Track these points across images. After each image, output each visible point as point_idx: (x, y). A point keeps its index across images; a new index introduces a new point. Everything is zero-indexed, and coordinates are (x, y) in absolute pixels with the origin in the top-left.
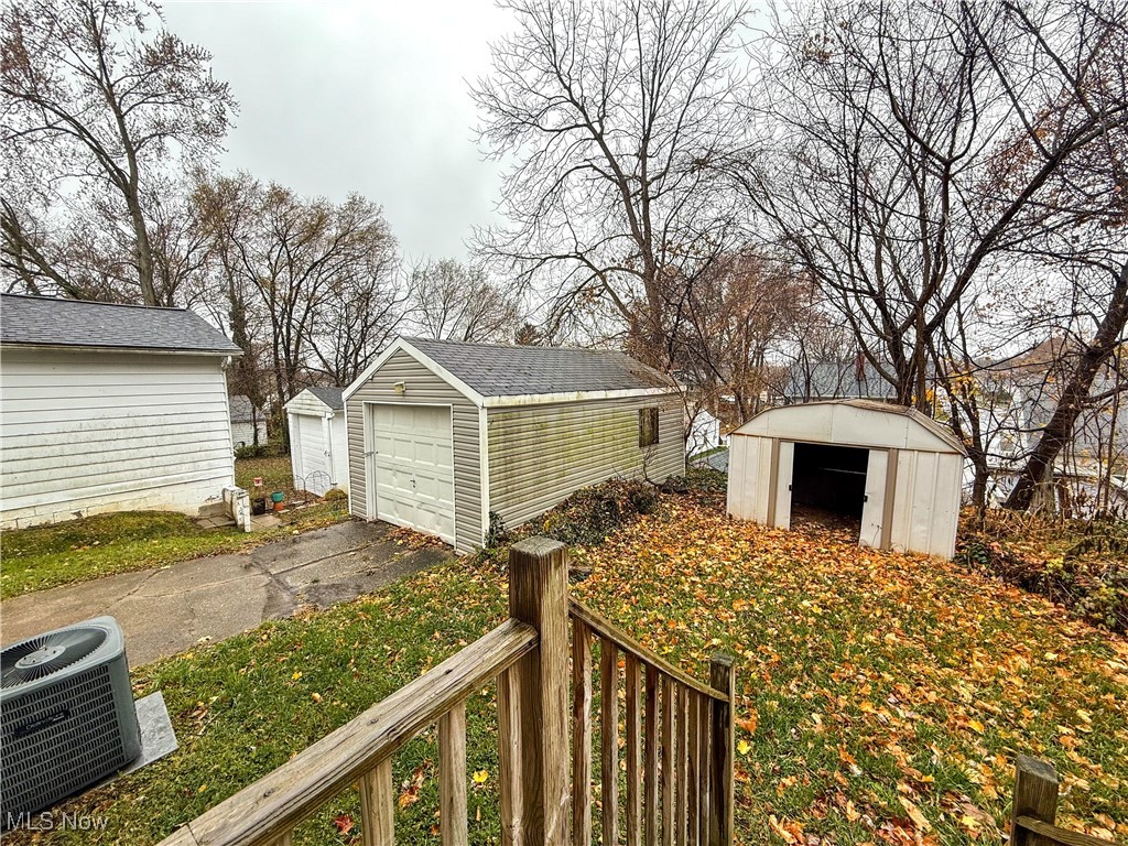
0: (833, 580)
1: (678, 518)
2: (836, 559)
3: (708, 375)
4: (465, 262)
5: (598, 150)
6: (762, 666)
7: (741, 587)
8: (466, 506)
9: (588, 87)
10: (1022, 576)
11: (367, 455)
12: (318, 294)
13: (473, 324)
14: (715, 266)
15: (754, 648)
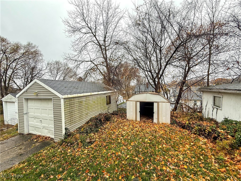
0: (150, 132)
1: (116, 121)
2: (150, 127)
3: (120, 87)
4: (62, 61)
5: (95, 39)
6: (140, 161)
7: (132, 138)
8: (57, 127)
9: (92, 25)
10: (182, 126)
11: (25, 114)
12: (17, 67)
13: (65, 76)
14: (120, 65)
15: (137, 156)
